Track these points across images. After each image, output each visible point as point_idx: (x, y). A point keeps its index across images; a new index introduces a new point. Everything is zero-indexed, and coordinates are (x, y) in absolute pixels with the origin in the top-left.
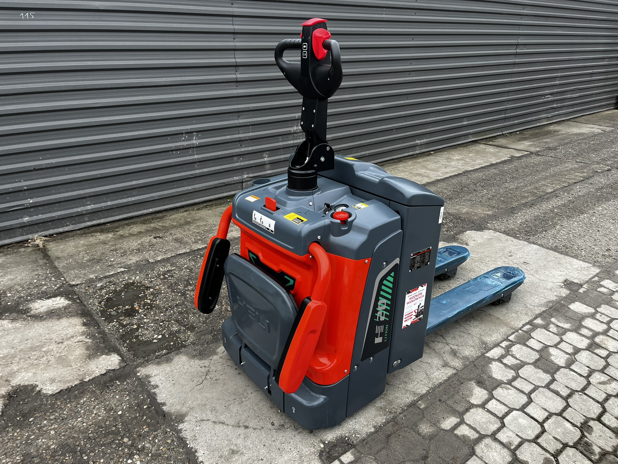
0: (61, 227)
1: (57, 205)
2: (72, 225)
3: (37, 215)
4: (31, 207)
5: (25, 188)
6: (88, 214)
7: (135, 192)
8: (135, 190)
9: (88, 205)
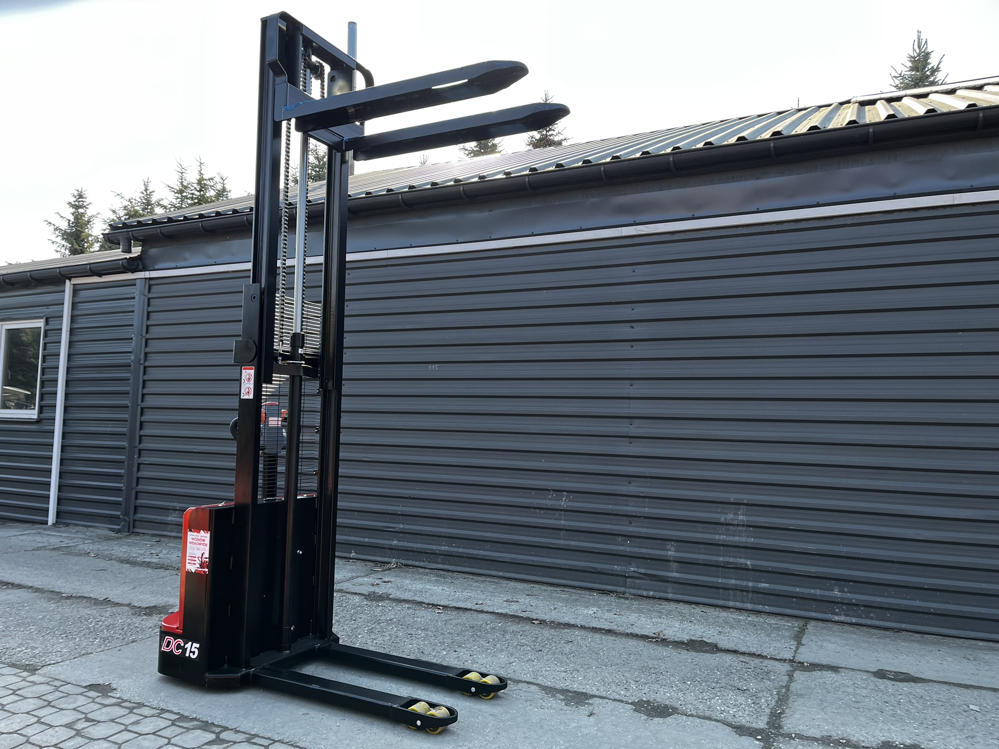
0: (418, 561)
1: (420, 536)
2: (428, 562)
3: (403, 541)
4: (400, 532)
5: (400, 513)
6: (441, 555)
7: (488, 546)
8: (488, 543)
9: (442, 545)
